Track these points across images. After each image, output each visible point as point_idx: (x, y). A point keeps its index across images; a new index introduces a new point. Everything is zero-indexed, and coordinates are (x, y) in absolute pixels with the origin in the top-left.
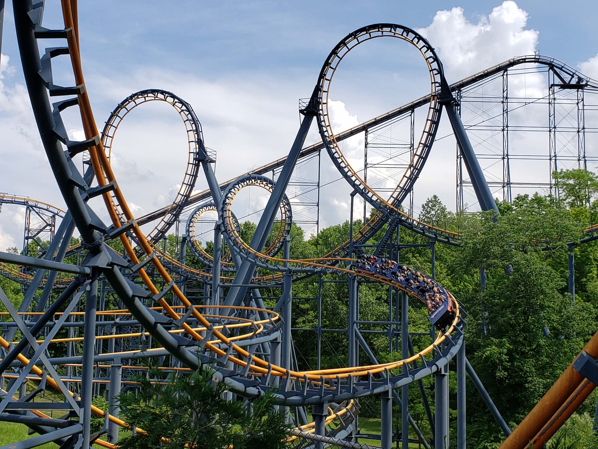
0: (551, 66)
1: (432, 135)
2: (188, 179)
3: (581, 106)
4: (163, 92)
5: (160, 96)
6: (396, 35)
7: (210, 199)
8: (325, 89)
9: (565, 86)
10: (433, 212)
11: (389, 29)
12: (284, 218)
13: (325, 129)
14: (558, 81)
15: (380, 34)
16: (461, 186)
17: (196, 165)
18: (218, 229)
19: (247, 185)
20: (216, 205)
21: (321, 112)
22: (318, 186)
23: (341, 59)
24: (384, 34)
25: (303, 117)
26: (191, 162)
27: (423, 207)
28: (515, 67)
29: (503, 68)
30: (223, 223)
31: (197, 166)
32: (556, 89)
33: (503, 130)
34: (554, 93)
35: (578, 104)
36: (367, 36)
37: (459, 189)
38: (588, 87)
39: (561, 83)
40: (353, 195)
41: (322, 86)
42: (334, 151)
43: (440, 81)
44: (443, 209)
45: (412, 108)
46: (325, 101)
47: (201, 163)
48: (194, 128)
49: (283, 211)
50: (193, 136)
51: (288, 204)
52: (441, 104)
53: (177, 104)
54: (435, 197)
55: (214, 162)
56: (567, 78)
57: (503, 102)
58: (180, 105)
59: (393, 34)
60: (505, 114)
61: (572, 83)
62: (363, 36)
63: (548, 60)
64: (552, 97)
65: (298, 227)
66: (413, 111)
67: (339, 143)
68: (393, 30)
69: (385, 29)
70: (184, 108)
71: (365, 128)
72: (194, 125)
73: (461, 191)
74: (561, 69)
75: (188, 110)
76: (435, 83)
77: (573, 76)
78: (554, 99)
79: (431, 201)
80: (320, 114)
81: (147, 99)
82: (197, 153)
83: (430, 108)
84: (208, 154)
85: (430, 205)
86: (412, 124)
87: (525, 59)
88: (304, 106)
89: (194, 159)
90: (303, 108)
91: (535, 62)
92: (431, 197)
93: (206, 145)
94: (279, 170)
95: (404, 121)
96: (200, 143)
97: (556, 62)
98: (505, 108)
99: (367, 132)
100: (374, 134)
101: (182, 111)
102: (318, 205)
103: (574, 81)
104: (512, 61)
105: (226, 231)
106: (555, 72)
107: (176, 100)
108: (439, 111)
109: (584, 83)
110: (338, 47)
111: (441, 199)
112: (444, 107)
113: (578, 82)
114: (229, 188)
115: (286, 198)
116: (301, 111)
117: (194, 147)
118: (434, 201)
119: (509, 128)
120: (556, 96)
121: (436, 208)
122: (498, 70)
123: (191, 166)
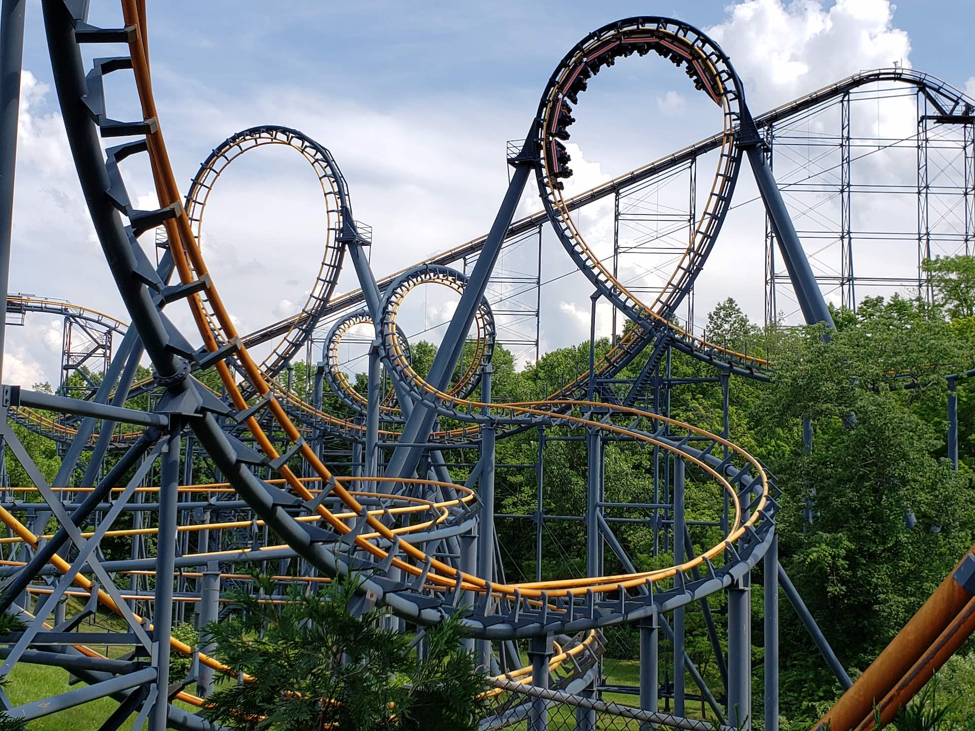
0: (922, 86)
1: (725, 199)
2: (326, 273)
3: (970, 152)
4: (284, 131)
5: (281, 136)
7: (363, 305)
9: (945, 119)
10: (727, 326)
11: (654, 26)
12: (482, 336)
13: (549, 190)
14: (932, 111)
16: (773, 283)
17: (338, 249)
18: (374, 353)
19: (422, 282)
20: (372, 314)
21: (543, 162)
22: (538, 283)
25: (513, 170)
26: (331, 244)
27: (711, 317)
28: (862, 87)
29: (843, 90)
30: (384, 343)
31: (341, 250)
32: (930, 123)
33: (842, 191)
34: (925, 131)
35: (965, 148)
37: (768, 288)
39: (938, 114)
40: (594, 298)
41: (545, 120)
42: (564, 226)
43: (738, 111)
44: (743, 321)
45: (692, 155)
47: (347, 247)
48: (336, 190)
49: (481, 325)
50: (333, 203)
51: (489, 313)
52: (741, 149)
53: (307, 150)
54: (731, 301)
55: (369, 244)
56: (947, 105)
57: (842, 145)
58: (313, 152)
60: (845, 166)
61: (955, 114)
63: (916, 76)
64: (922, 136)
65: (505, 350)
66: (694, 161)
67: (573, 214)
68: (661, 28)
69: (648, 26)
70: (319, 156)
71: (615, 188)
72: (335, 184)
73: (773, 291)
74: (937, 91)
75: (326, 159)
76: (730, 114)
77: (957, 103)
78: (927, 140)
79: (724, 308)
80: (542, 166)
81: (259, 141)
82: (341, 231)
83: (722, 155)
84: (359, 231)
85: (722, 315)
86: (693, 180)
87: (878, 75)
88: (515, 152)
89: (336, 239)
90: (514, 156)
91: (895, 79)
92: (723, 301)
93: (355, 217)
94: (474, 257)
95: (680, 176)
96: (345, 212)
97: (929, 80)
98: (846, 156)
99: (618, 194)
100: (630, 198)
101: (317, 160)
102: (538, 315)
103: (959, 111)
104: (858, 77)
105: (388, 356)
106: (929, 97)
107: (306, 143)
108: (737, 161)
110: (571, 55)
111: (740, 304)
112: (745, 153)
113: (966, 112)
114: (393, 286)
115: (485, 303)
116: (511, 161)
117: (336, 220)
118: (729, 308)
119: (852, 188)
120: (930, 135)
121: (732, 319)
122: (834, 92)
123: (330, 250)
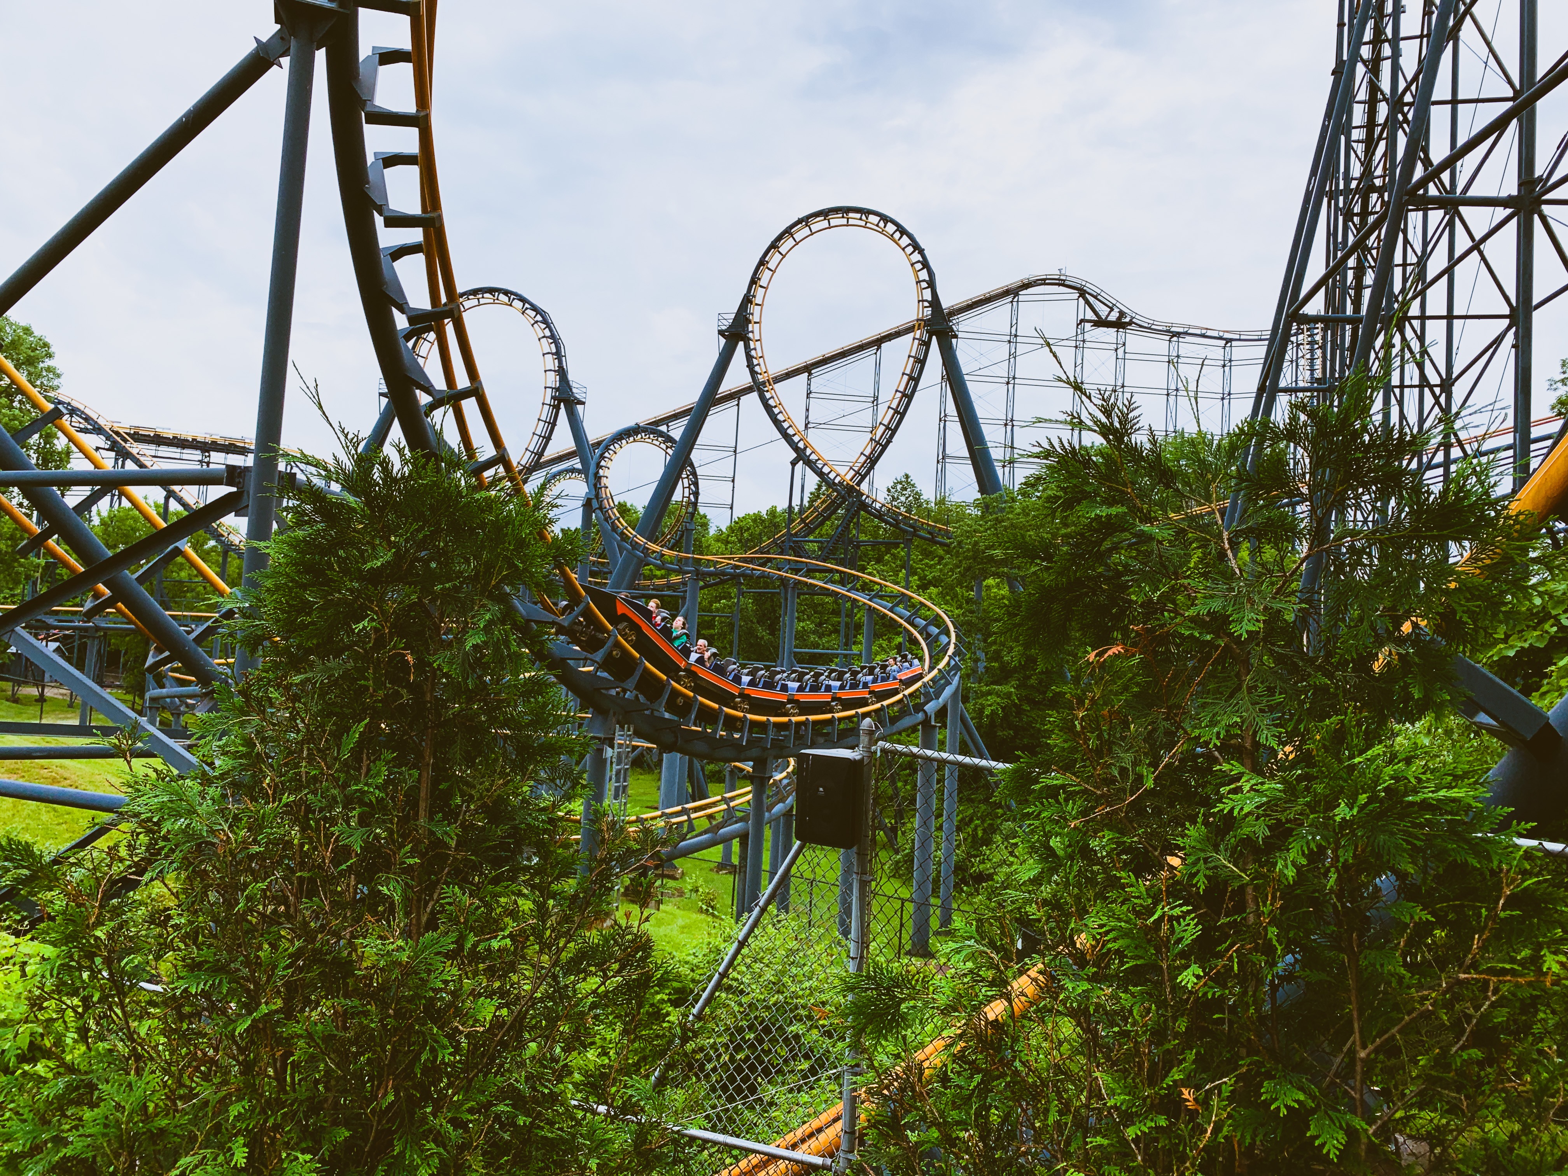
0: (1082, 293)
1: (914, 379)
2: (541, 428)
3: (1120, 352)
4: (506, 293)
5: (503, 297)
6: (868, 225)
7: (576, 463)
8: (758, 300)
9: (1100, 323)
10: (903, 499)
11: (858, 216)
12: (686, 494)
13: (755, 362)
14: (1090, 315)
15: (844, 221)
16: (944, 463)
17: (554, 406)
18: (587, 506)
19: (635, 441)
20: (584, 471)
21: (750, 335)
22: (735, 451)
23: (784, 256)
24: (851, 222)
25: (723, 341)
26: (548, 401)
27: (889, 490)
28: (1030, 290)
29: (1012, 292)
30: (597, 496)
31: (557, 408)
32: (1088, 326)
33: (1008, 383)
34: (1083, 333)
35: (1116, 350)
36: (825, 224)
37: (940, 466)
38: (1133, 327)
39: (1094, 318)
40: (794, 463)
41: (754, 296)
42: (768, 395)
43: (930, 299)
44: (917, 496)
45: (878, 342)
46: (756, 319)
47: (562, 405)
48: (554, 350)
49: (686, 485)
50: (551, 363)
51: (694, 474)
52: (931, 334)
53: (528, 311)
54: (907, 476)
55: (583, 403)
56: (1103, 311)
57: (1010, 342)
58: (533, 314)
59: (863, 223)
60: (1012, 360)
61: (1110, 318)
62: (819, 224)
63: (1078, 283)
64: (1080, 337)
65: (702, 513)
66: (879, 348)
67: (777, 386)
68: (864, 217)
69: (851, 215)
70: (539, 318)
71: (808, 369)
72: (553, 346)
73: (944, 469)
74: (1095, 297)
75: (545, 321)
76: (923, 301)
77: (1112, 309)
78: (1084, 341)
79: (901, 483)
80: (750, 339)
81: (482, 301)
82: (557, 389)
83: (914, 339)
84: (574, 390)
85: (899, 487)
86: (878, 365)
87: (1045, 280)
88: (725, 325)
89: (552, 397)
90: (724, 328)
91: (1059, 285)
92: (900, 476)
93: (570, 377)
94: (684, 421)
95: (865, 362)
96: (562, 372)
97: (1089, 288)
98: (1013, 351)
99: (810, 374)
100: (822, 379)
101: (536, 322)
102: (733, 481)
103: (1114, 316)
104: (1026, 281)
105: (601, 508)
106: (1087, 302)
107: (527, 305)
108: (927, 344)
109: (1127, 320)
110: (780, 238)
111: (914, 479)
112: (934, 338)
113: (1119, 318)
114: (607, 445)
115: (692, 465)
116: (721, 333)
117: (553, 379)
118: (906, 483)
119: (1017, 381)
120: (1087, 336)
121: (908, 492)
122: (1006, 293)
123: (546, 407)
